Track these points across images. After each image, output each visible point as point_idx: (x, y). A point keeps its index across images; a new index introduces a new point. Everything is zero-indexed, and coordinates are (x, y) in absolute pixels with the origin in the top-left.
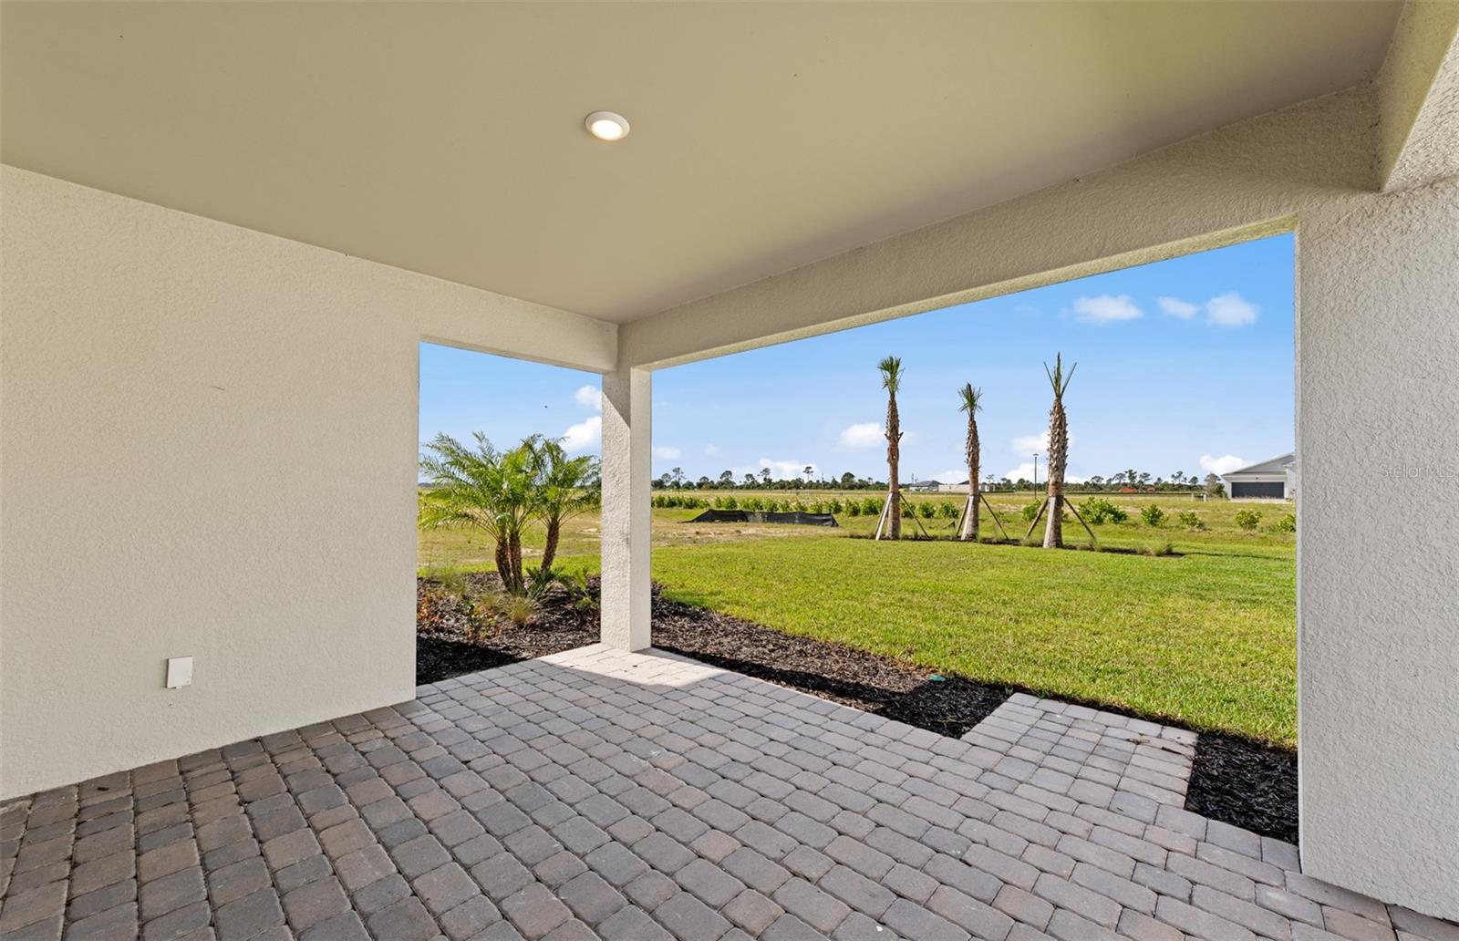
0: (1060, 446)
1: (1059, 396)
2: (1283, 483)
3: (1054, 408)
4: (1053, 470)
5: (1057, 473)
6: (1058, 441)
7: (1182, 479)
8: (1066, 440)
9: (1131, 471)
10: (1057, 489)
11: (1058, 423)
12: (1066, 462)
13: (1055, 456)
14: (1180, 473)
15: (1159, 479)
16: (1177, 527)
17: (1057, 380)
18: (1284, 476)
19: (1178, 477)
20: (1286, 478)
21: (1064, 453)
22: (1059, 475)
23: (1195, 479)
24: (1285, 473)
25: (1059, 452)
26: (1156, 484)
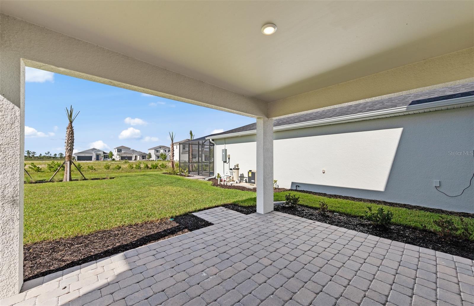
0: (72, 141)
1: (71, 122)
2: (92, 156)
3: (69, 126)
4: (68, 150)
5: (70, 152)
6: (71, 139)
7: (49, 154)
8: (73, 139)
9: (28, 151)
10: (70, 158)
11: (71, 132)
12: (73, 148)
13: (69, 145)
14: (49, 152)
15: (41, 154)
16: (87, 170)
17: (70, 116)
18: (92, 154)
19: (48, 154)
20: (93, 155)
21: (73, 144)
22: (71, 153)
23: (56, 155)
24: (92, 153)
25: (71, 144)
26: (40, 156)
